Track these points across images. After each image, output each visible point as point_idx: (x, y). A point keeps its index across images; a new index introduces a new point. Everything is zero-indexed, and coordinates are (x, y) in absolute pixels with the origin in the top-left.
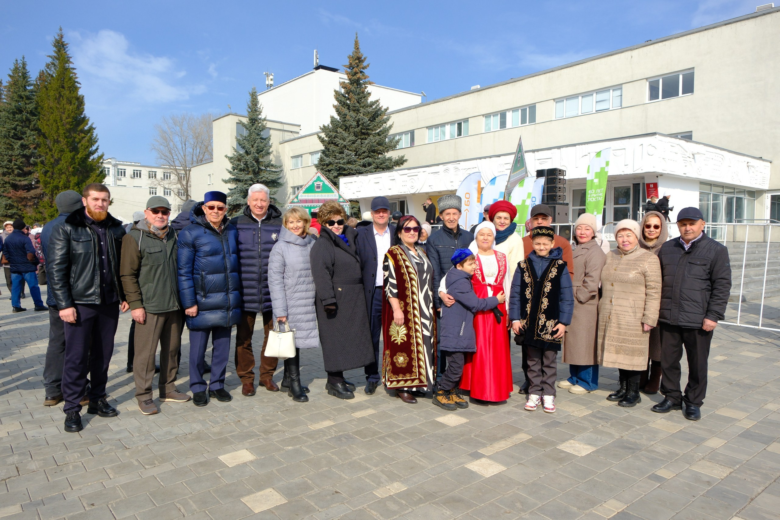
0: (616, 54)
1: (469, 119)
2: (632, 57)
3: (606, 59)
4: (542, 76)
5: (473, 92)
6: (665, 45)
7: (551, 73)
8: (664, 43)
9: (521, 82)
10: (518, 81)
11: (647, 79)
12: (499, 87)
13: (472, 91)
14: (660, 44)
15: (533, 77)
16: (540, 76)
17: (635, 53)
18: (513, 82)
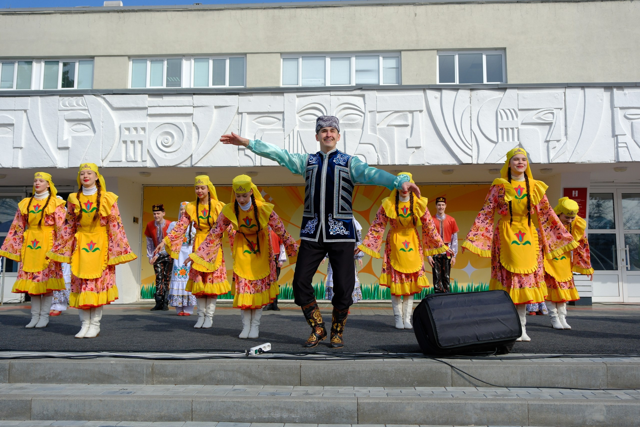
0: (391, 4)
1: (95, 58)
2: (416, 15)
3: (375, 9)
4: (259, 11)
5: (108, 12)
6: (464, 9)
7: (276, 11)
8: (463, 6)
9: (216, 12)
10: (211, 10)
11: (438, 50)
12: (169, 14)
13: (104, 9)
14: (457, 6)
15: (242, 9)
16: (255, 11)
17: (420, 10)
18: (199, 10)
